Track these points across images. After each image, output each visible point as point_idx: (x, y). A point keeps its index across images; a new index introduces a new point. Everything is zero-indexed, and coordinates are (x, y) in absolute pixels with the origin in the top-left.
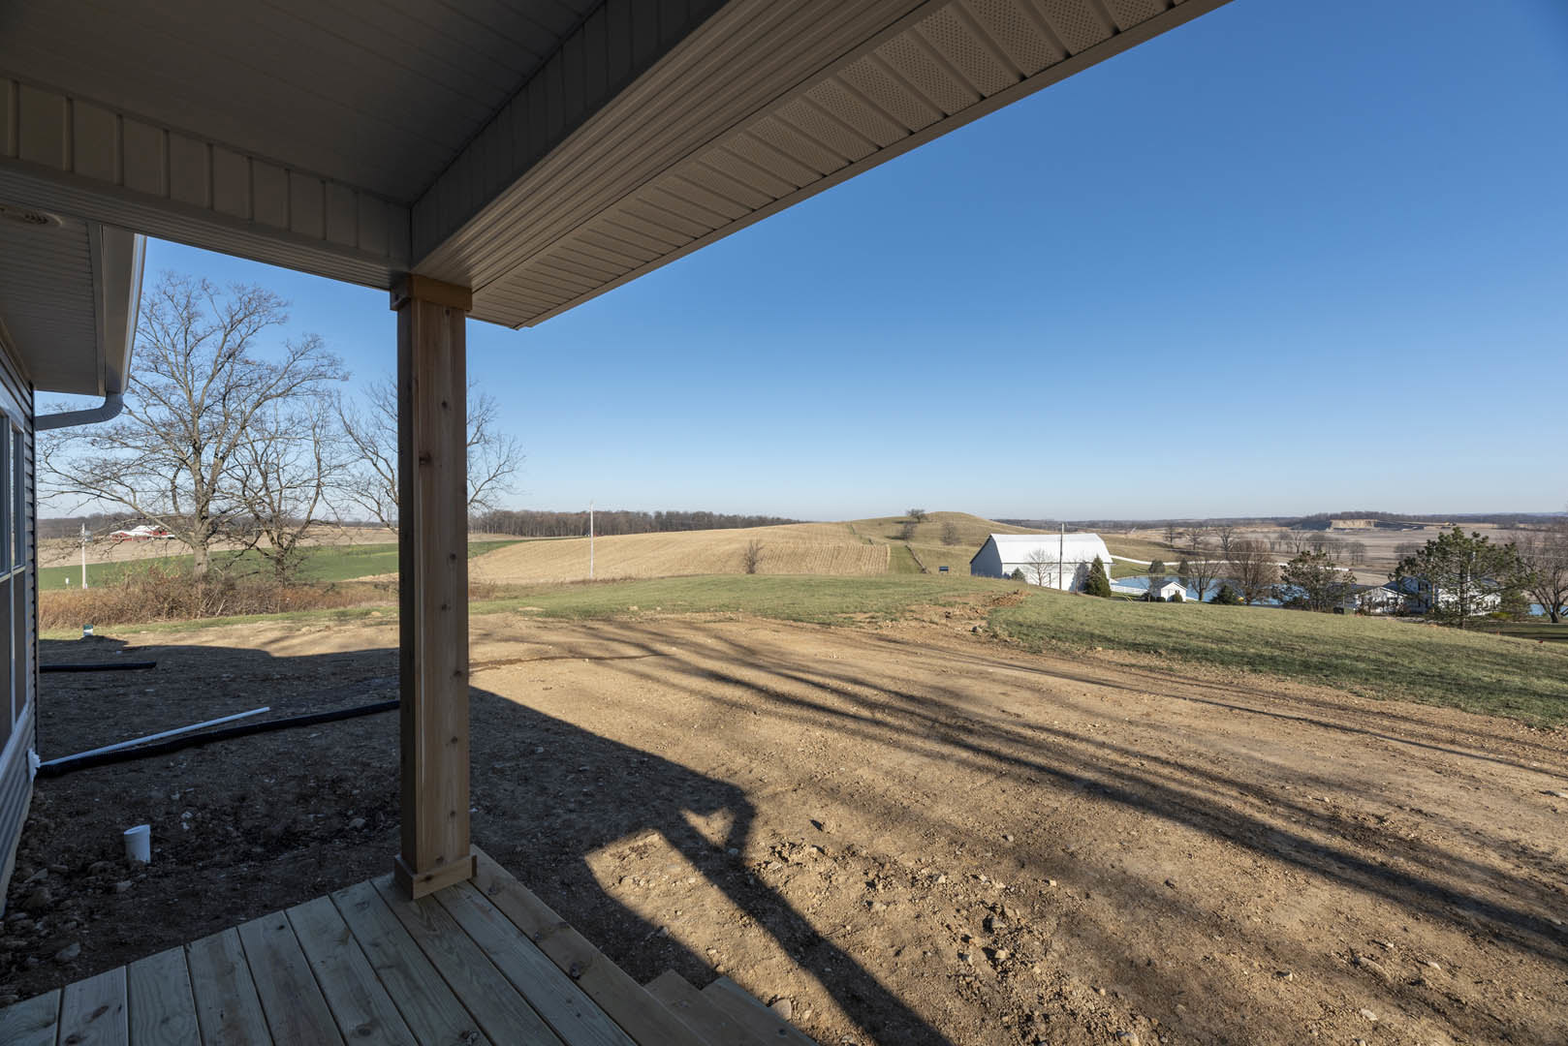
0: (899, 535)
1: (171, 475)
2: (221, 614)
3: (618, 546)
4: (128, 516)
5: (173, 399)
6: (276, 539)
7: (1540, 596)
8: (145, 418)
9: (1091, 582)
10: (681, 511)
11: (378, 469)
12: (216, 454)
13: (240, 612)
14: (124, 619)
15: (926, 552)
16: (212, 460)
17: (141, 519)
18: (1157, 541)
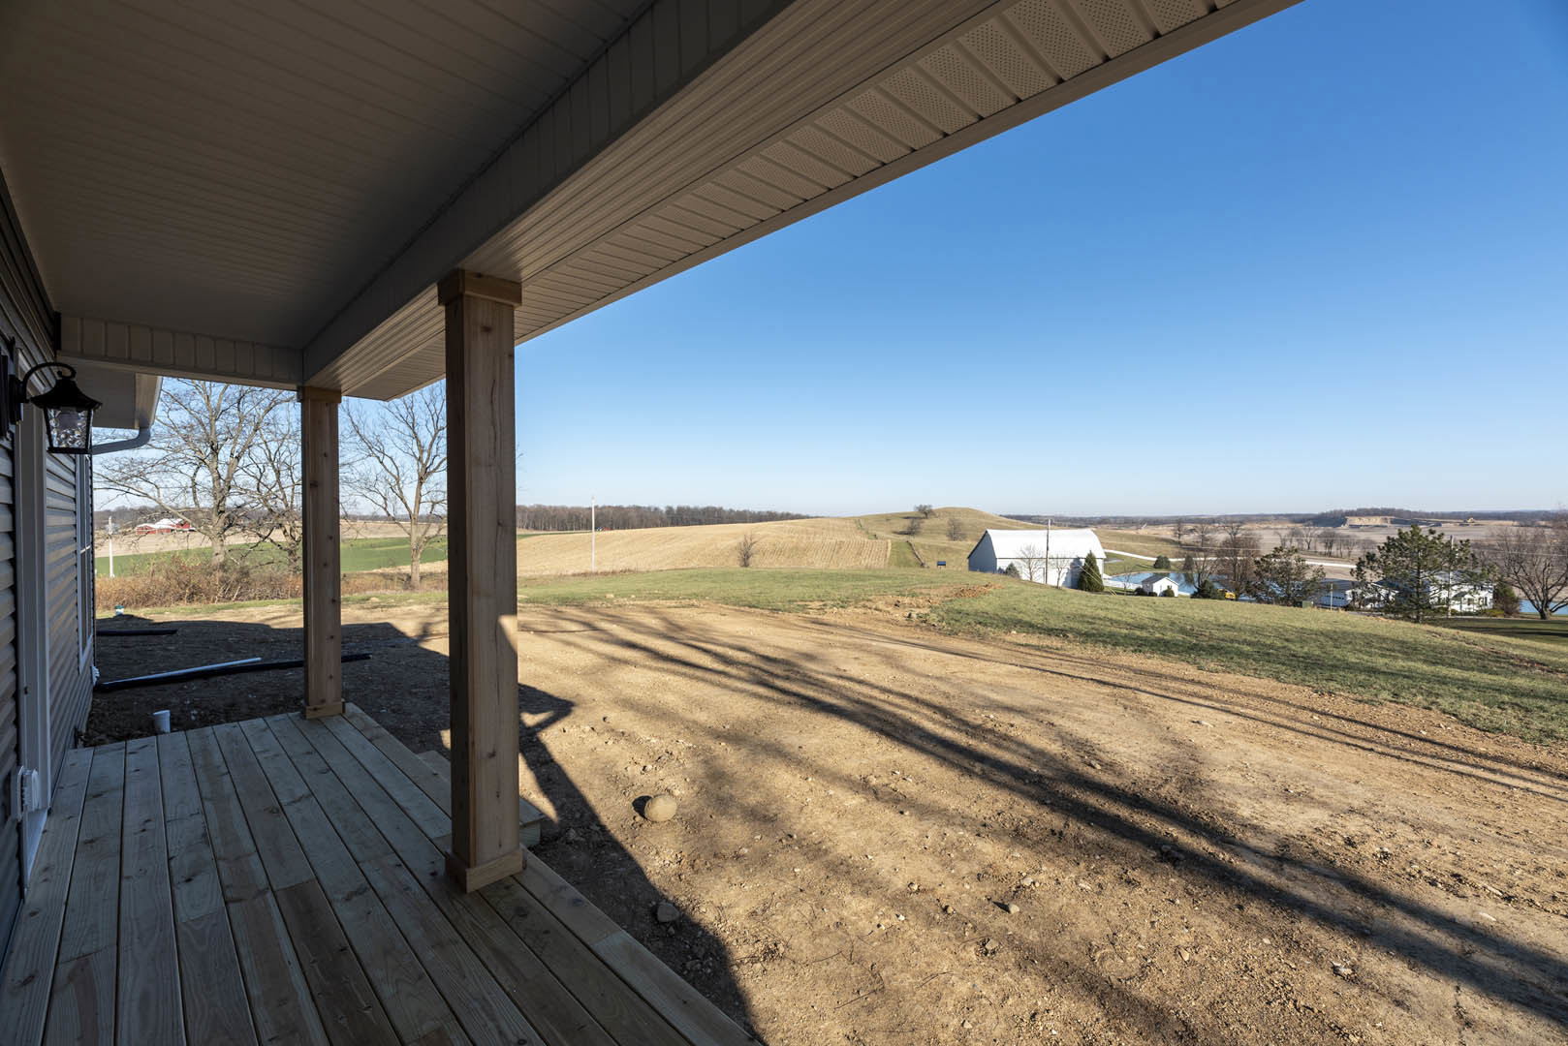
0: (905, 530)
1: (191, 473)
2: (236, 600)
3: (626, 540)
4: (152, 509)
5: (193, 404)
6: (288, 531)
7: (1530, 593)
8: (167, 421)
9: (1084, 577)
10: (692, 506)
11: (385, 467)
12: (232, 454)
13: (254, 598)
14: (150, 603)
15: (927, 547)
16: (228, 459)
17: (165, 513)
18: (1164, 536)
